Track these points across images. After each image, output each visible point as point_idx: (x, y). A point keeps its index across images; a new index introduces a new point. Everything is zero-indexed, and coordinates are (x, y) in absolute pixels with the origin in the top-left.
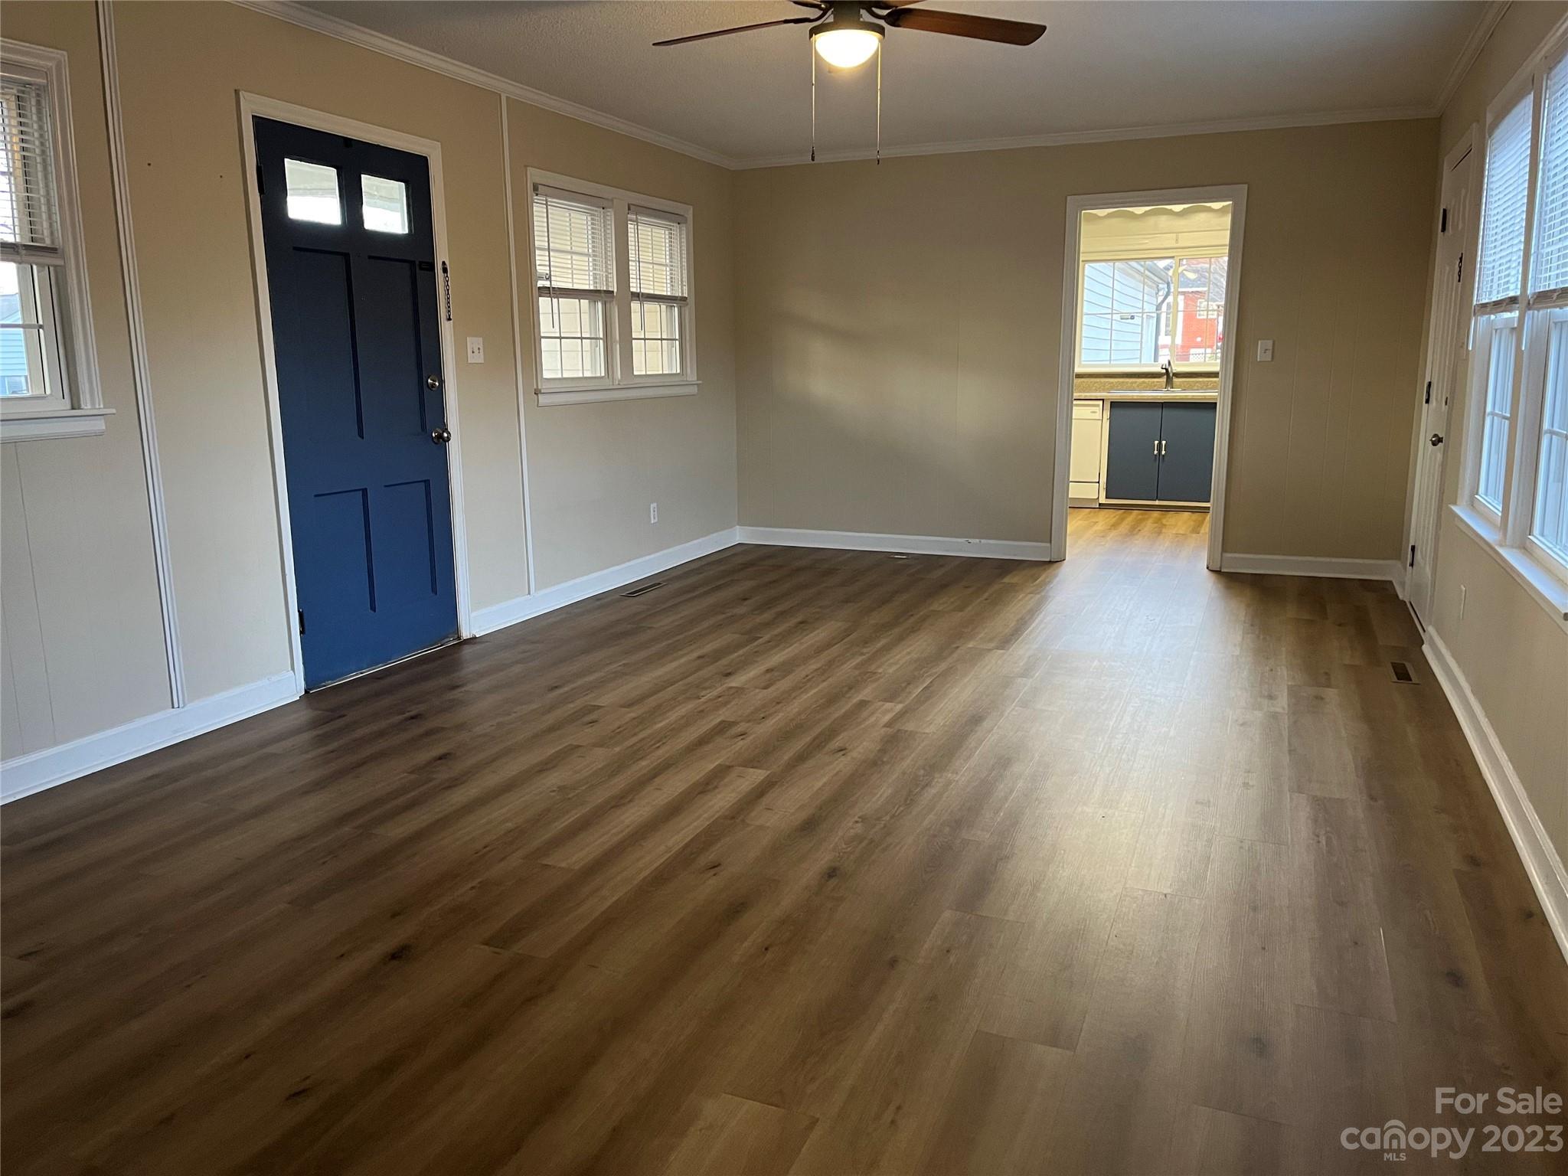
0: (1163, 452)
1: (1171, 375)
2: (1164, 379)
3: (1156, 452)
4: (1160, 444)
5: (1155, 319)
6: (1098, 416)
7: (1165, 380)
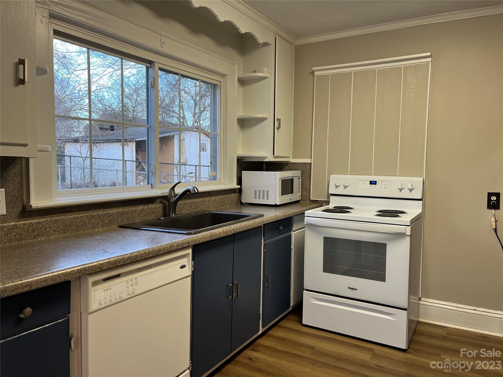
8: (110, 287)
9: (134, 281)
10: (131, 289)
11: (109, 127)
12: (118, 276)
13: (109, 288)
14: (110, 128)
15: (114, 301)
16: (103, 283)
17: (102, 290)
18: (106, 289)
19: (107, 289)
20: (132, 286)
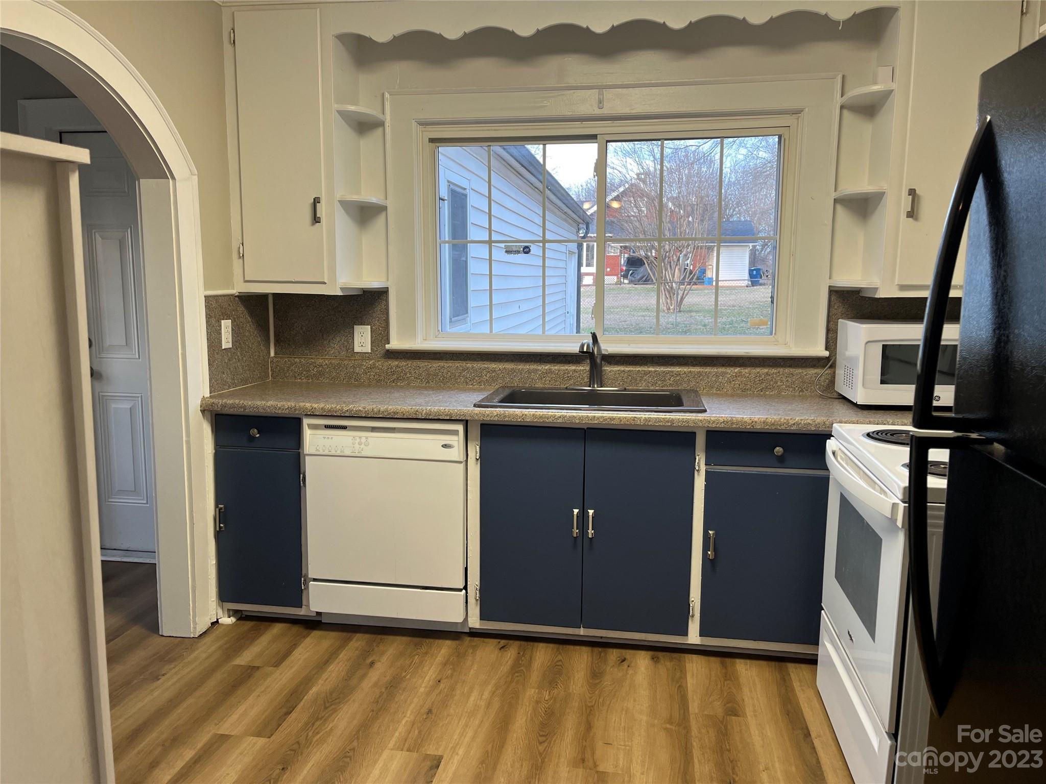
0: (591, 532)
1: (598, 361)
2: (584, 368)
3: (576, 531)
4: (583, 514)
5: (577, 254)
6: (456, 453)
7: (588, 368)
8: (332, 436)
9: (363, 440)
10: (357, 446)
11: (522, 249)
12: (344, 428)
13: (330, 437)
14: (524, 249)
15: (333, 453)
16: (323, 429)
17: (322, 436)
18: (327, 436)
19: (328, 438)
20: (360, 444)
